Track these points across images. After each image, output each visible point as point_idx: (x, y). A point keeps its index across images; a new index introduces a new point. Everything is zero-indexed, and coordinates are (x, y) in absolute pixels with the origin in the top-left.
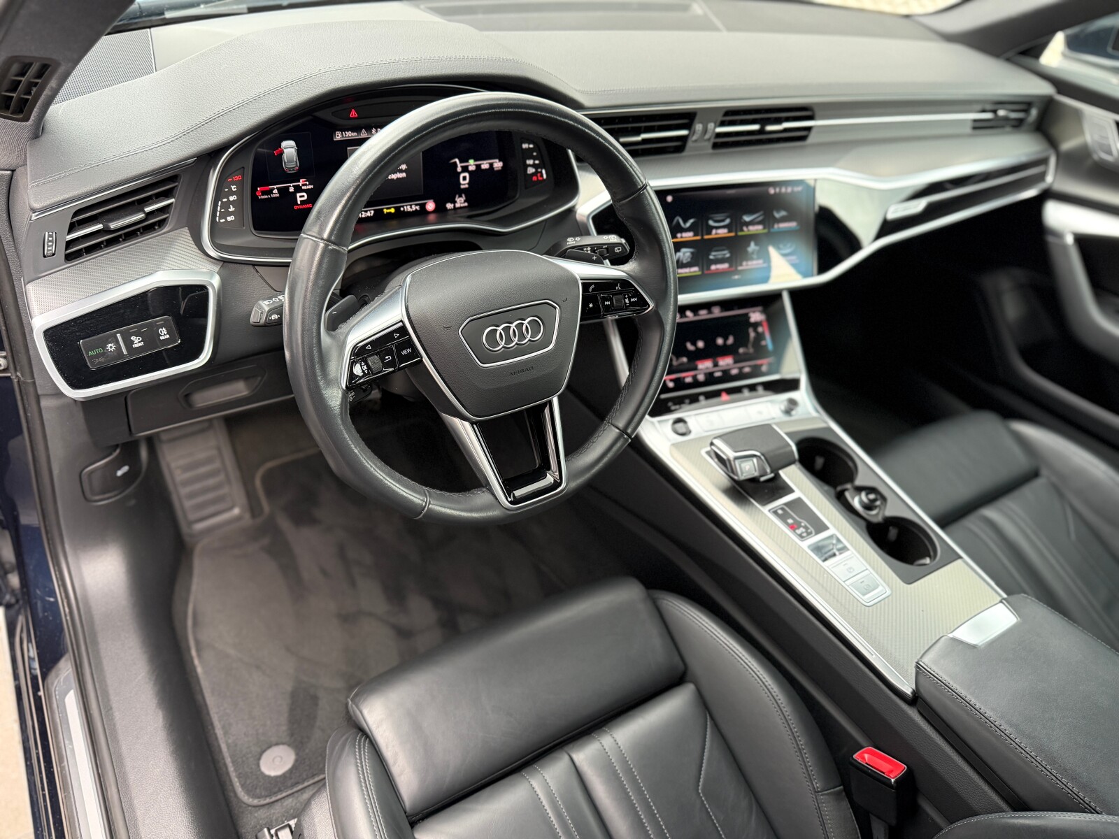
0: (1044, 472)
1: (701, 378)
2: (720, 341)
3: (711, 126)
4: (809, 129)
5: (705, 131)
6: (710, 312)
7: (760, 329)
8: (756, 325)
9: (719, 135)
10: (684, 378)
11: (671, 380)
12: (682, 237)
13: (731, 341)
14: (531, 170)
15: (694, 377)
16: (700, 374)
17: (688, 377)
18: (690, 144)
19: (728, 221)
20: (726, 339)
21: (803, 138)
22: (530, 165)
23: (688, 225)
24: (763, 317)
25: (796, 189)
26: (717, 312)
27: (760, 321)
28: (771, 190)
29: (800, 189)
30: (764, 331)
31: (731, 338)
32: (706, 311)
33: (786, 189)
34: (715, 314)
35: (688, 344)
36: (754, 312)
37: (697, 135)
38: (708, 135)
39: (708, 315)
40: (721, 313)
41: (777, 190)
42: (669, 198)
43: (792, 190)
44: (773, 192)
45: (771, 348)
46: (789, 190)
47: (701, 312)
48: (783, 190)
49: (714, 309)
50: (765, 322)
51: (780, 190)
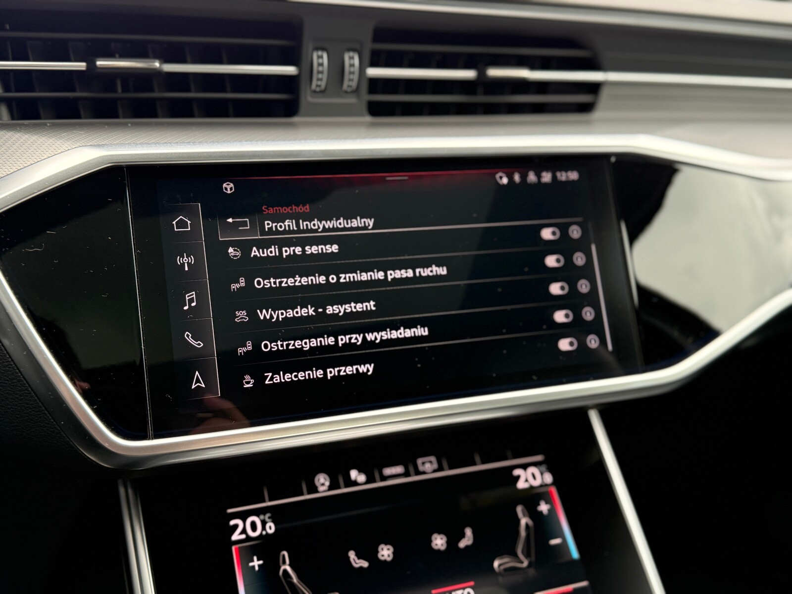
2: (439, 542)
3: (352, 60)
4: (594, 88)
5: (338, 71)
6: (411, 467)
7: (544, 508)
8: (532, 497)
9: (376, 85)
13: (467, 540)
18: (307, 98)
20: (454, 538)
21: (586, 108)
24: (548, 478)
25: (562, 176)
26: (428, 466)
27: (541, 486)
28: (501, 178)
29: (574, 176)
30: (552, 511)
31: (469, 532)
32: (399, 469)
33: (539, 176)
34: (424, 473)
35: (352, 555)
36: (525, 467)
37: (320, 80)
38: (351, 81)
39: (406, 474)
40: (440, 469)
41: (517, 178)
42: (228, 187)
43: (554, 177)
44: (505, 181)
45: (575, 554)
46: (547, 177)
47: (388, 471)
48: (532, 177)
49: (423, 463)
50: (554, 490)
51: (524, 177)
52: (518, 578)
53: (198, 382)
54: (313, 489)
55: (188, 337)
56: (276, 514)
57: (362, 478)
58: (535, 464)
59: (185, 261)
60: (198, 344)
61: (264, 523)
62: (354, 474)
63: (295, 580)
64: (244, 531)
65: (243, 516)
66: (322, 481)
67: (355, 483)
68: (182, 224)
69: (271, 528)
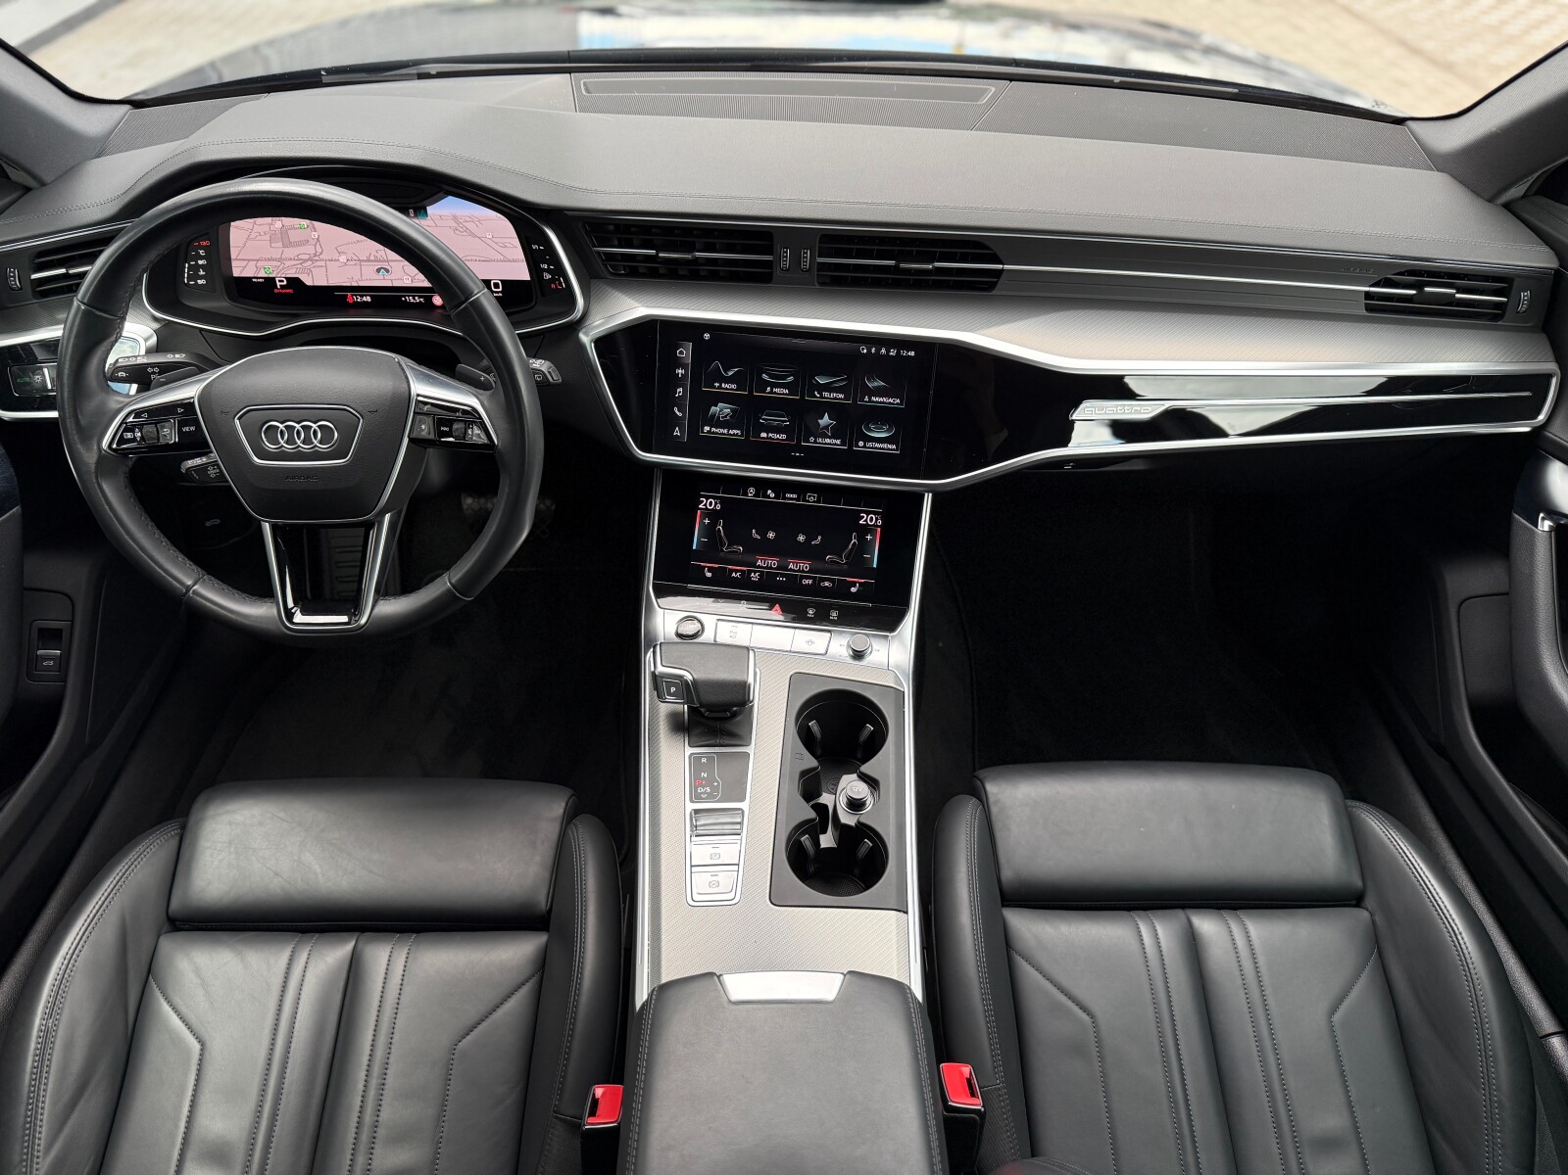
0: (1370, 901)
1: (755, 577)
2: (802, 538)
3: (806, 254)
5: (796, 259)
6: (802, 497)
7: (869, 537)
9: (824, 267)
10: (732, 571)
11: (710, 570)
12: (720, 387)
13: (818, 541)
14: (547, 276)
15: (746, 575)
16: (755, 572)
17: (736, 571)
18: (777, 272)
19: (791, 379)
20: (810, 538)
21: (991, 286)
22: (545, 270)
23: (730, 373)
24: (880, 523)
25: (904, 353)
26: (812, 498)
27: (873, 525)
28: (863, 349)
29: (912, 354)
30: (873, 541)
31: (819, 538)
32: (795, 496)
33: (888, 351)
34: (808, 501)
35: (754, 531)
36: (868, 513)
37: (786, 263)
38: (806, 264)
39: (798, 499)
40: (818, 501)
41: (873, 350)
42: (707, 336)
43: (898, 353)
44: (865, 351)
45: (875, 566)
46: (893, 353)
47: (788, 495)
48: (883, 351)
49: (810, 496)
50: (879, 529)
51: (878, 351)
52: (835, 567)
53: (677, 432)
54: (746, 494)
55: (676, 409)
56: (723, 501)
57: (772, 495)
58: (875, 513)
59: (680, 372)
60: (680, 414)
61: (716, 503)
62: (769, 491)
63: (722, 534)
64: (705, 505)
65: (707, 498)
66: (752, 490)
67: (769, 497)
68: (681, 353)
69: (718, 507)
